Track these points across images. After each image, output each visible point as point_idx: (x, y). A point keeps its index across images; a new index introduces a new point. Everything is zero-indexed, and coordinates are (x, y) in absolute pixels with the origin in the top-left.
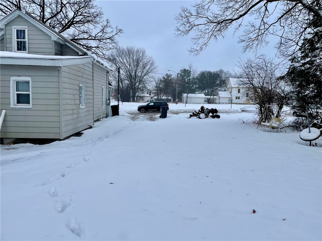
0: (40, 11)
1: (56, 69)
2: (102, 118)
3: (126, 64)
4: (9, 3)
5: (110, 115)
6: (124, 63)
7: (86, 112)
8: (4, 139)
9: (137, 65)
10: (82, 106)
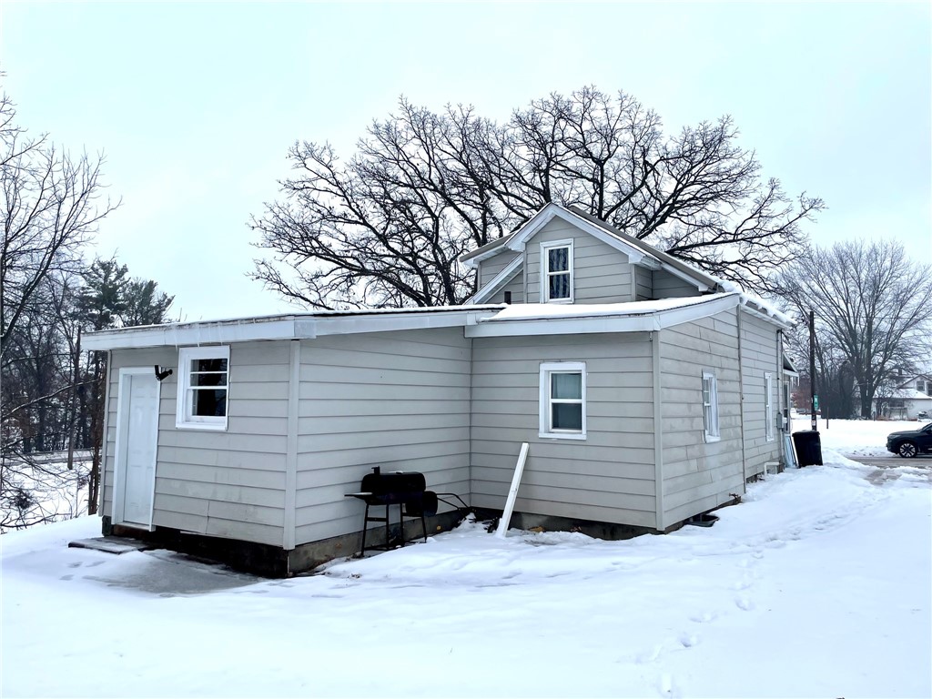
0: (593, 191)
1: (645, 338)
2: (768, 471)
3: (835, 299)
4: (526, 189)
5: (791, 463)
6: (828, 295)
7: (723, 452)
8: (524, 517)
9: (876, 298)
10: (710, 434)
